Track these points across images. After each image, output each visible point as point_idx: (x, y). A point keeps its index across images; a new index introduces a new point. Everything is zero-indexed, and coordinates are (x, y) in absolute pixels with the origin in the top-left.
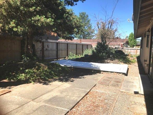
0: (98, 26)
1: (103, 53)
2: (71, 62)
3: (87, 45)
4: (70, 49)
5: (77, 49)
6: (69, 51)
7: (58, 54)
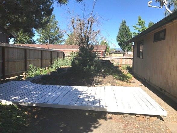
0: (73, 26)
1: (90, 66)
2: (31, 88)
3: (58, 52)
4: (30, 59)
5: (43, 59)
6: (28, 62)
7: (6, 68)
